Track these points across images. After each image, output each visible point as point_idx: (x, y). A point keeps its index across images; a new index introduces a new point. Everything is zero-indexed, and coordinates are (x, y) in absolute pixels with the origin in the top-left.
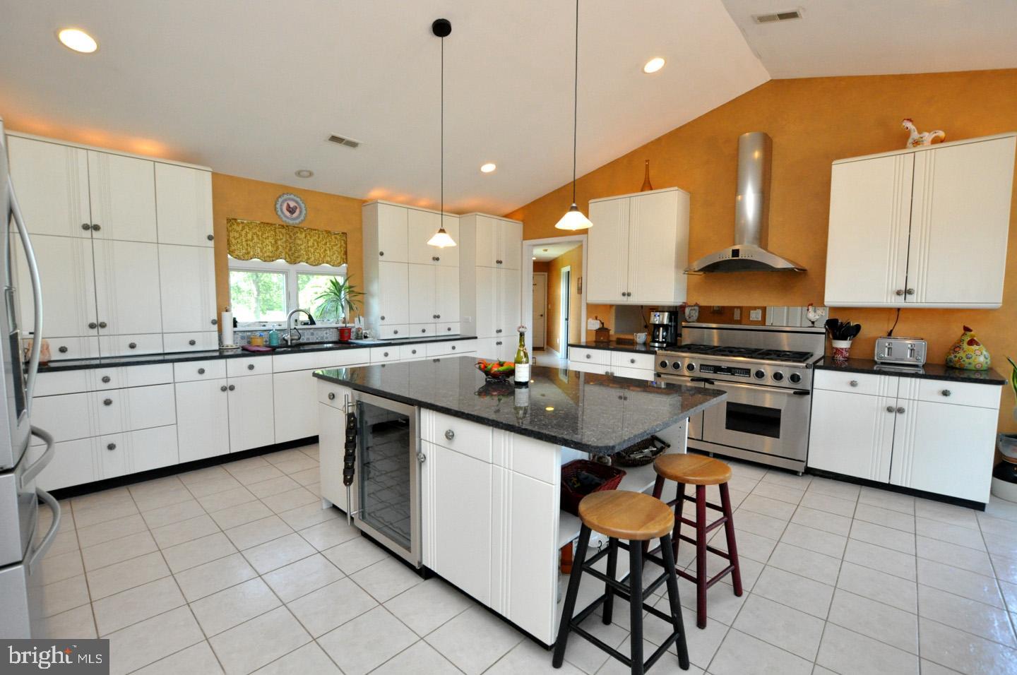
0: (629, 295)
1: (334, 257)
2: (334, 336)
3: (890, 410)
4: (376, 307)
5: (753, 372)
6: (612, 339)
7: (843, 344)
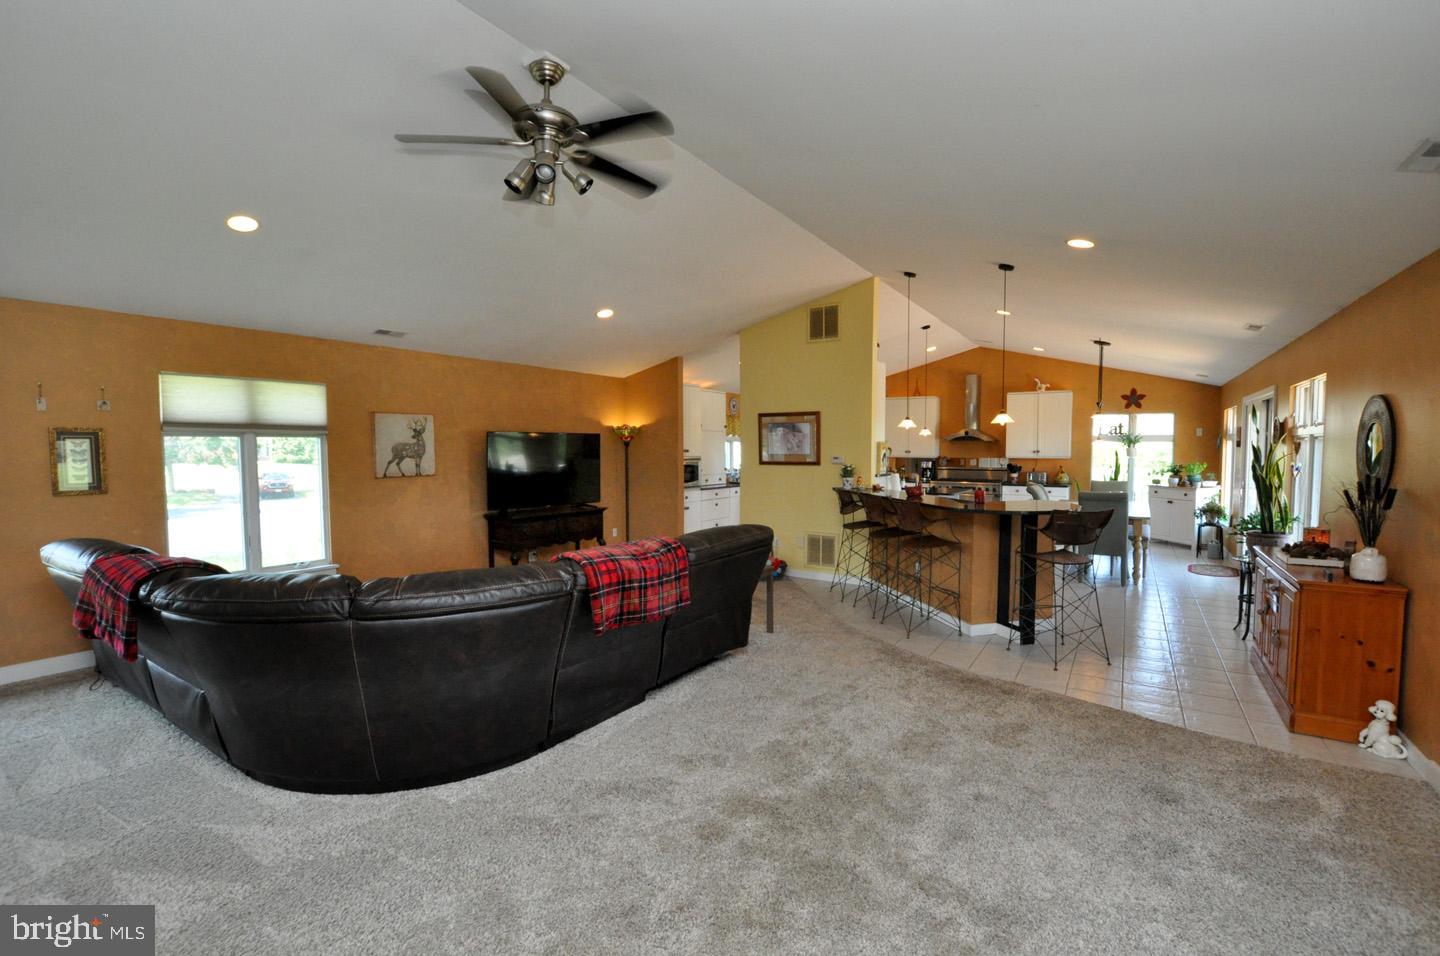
0: (909, 452)
7: (1015, 475)
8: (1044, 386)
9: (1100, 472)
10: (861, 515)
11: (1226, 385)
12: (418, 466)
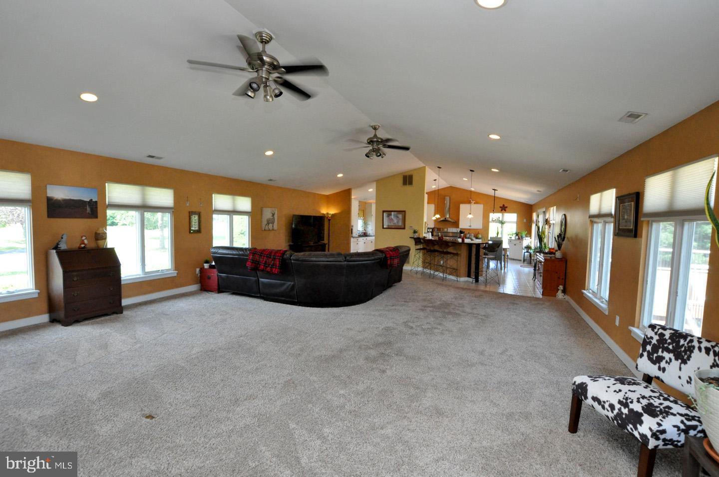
7: (462, 235)
8: (473, 202)
9: (492, 234)
10: (421, 246)
11: (534, 205)
12: (273, 226)
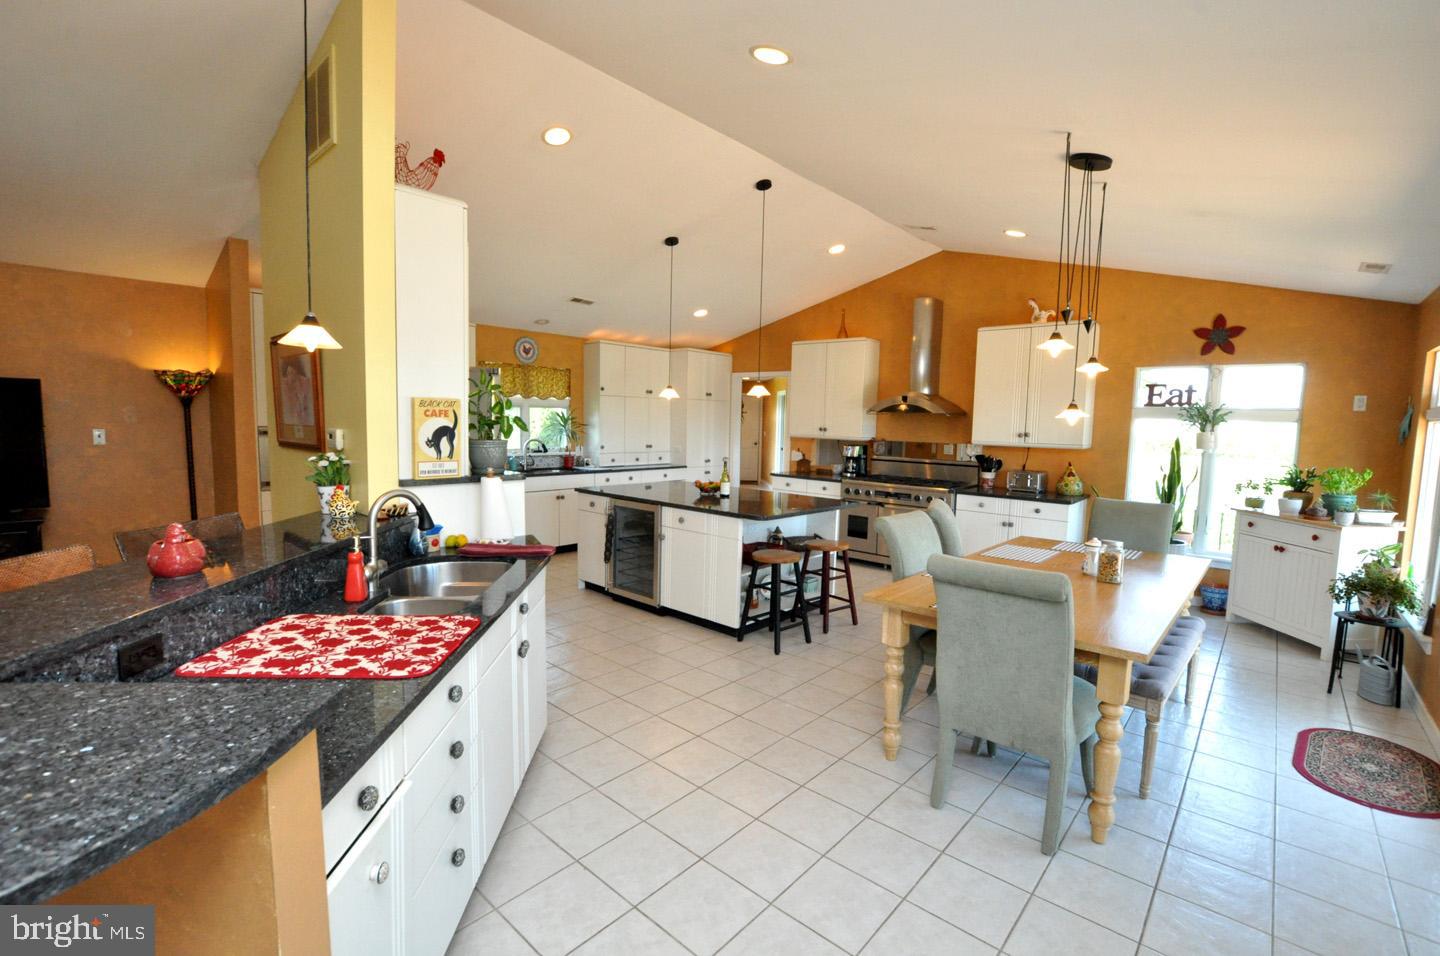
0: (825, 430)
1: (559, 392)
2: (557, 463)
3: (1004, 524)
4: (595, 437)
5: (913, 497)
6: (812, 469)
7: (989, 476)
